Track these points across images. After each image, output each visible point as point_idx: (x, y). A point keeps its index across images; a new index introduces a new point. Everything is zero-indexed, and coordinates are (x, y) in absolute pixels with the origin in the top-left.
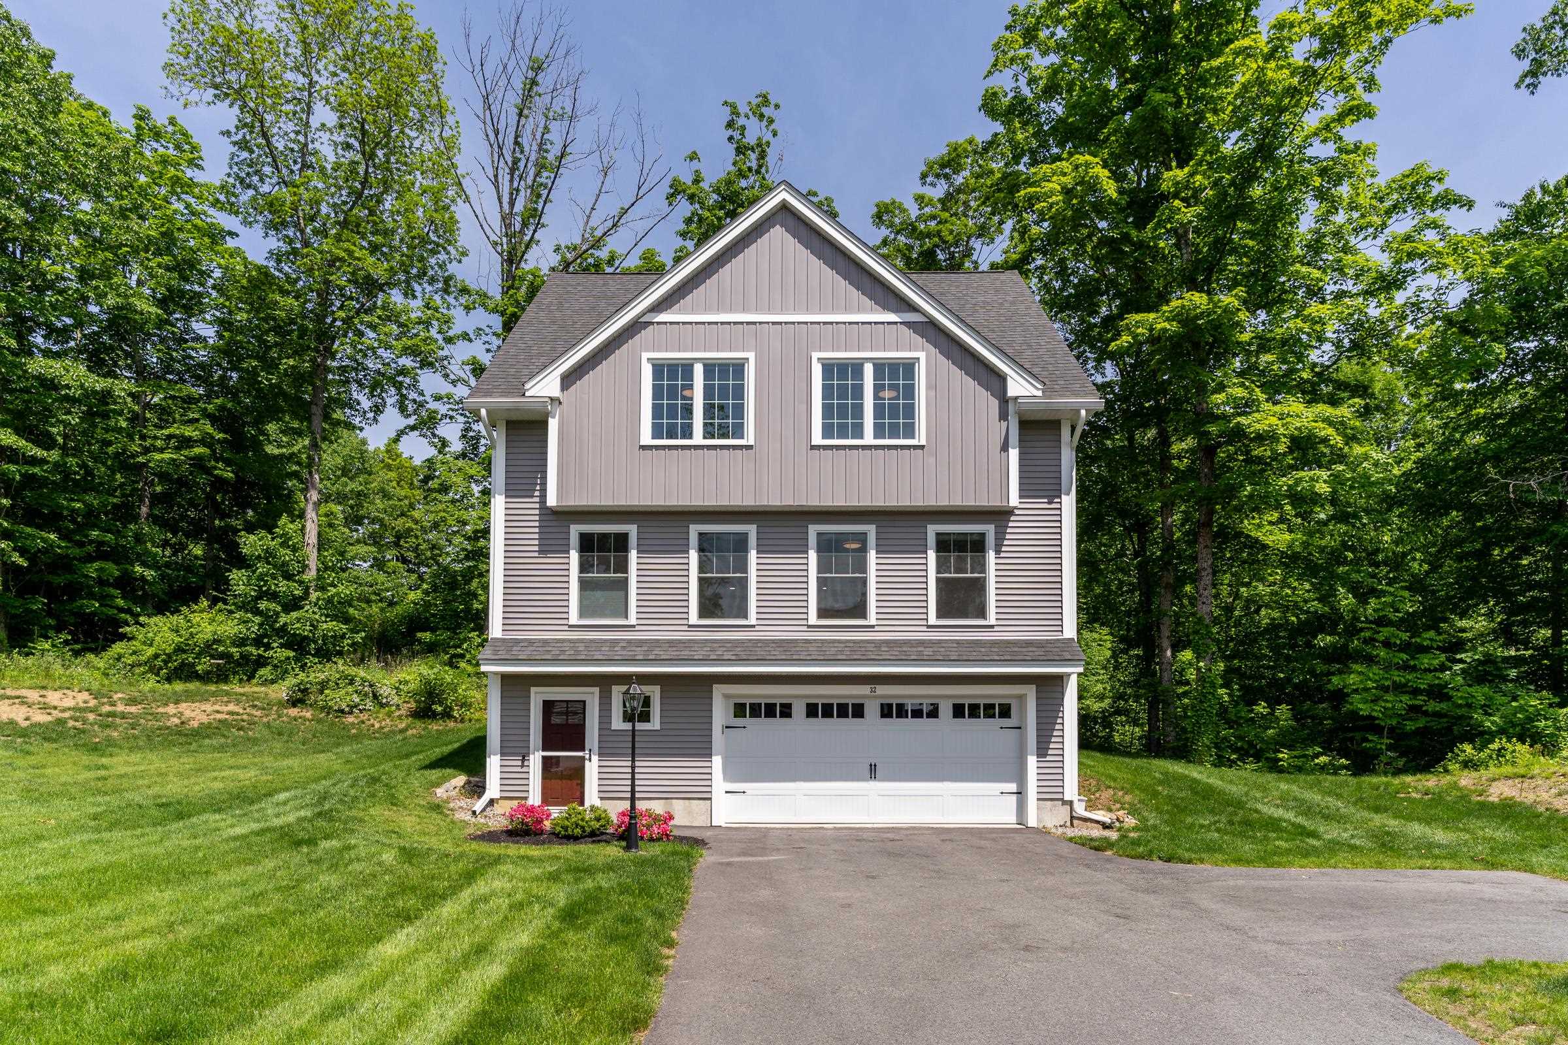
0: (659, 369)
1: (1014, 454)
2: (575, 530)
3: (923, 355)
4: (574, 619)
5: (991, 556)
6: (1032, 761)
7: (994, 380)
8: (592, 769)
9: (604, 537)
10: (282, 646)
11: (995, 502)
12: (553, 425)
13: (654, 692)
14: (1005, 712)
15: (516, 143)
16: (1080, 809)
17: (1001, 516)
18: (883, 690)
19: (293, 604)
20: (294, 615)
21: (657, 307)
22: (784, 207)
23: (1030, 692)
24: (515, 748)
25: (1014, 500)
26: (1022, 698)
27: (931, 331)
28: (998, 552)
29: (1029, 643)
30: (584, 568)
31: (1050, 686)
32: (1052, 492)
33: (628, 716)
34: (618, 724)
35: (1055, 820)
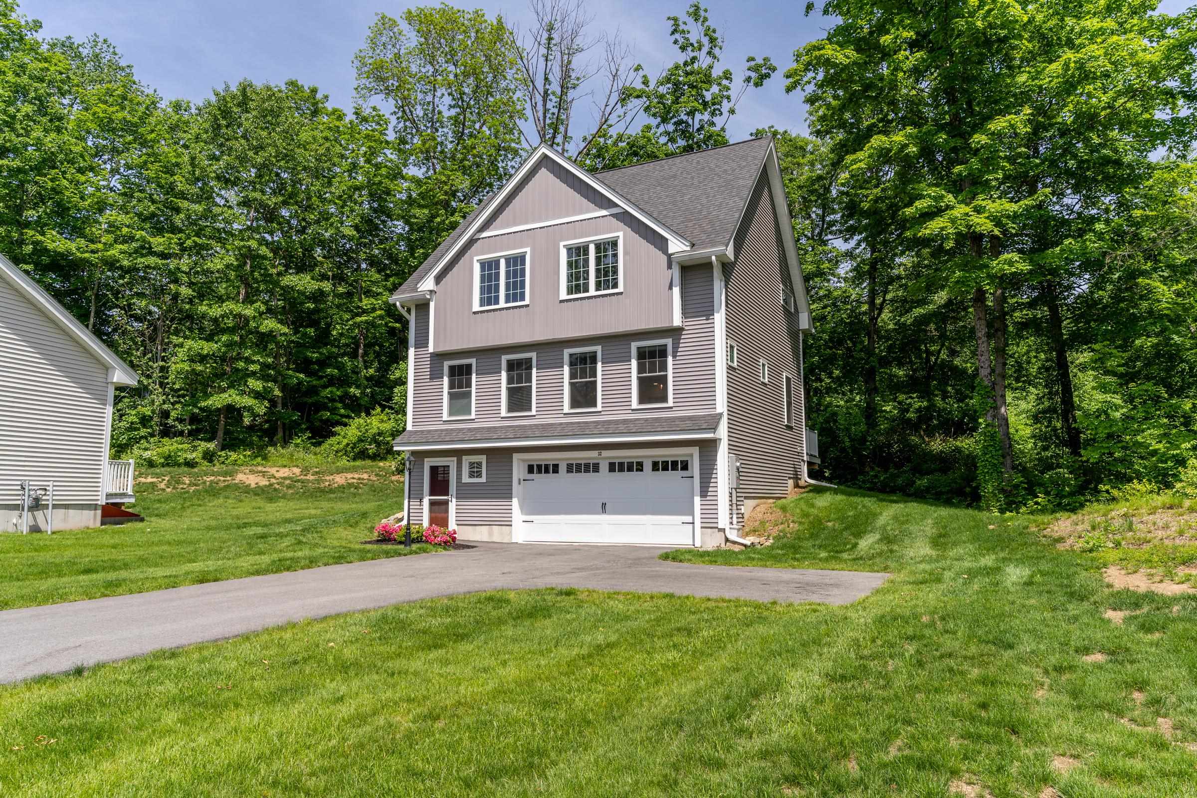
0: (484, 265)
1: (676, 291)
2: (447, 364)
3: (621, 234)
4: (445, 417)
5: (670, 359)
6: (697, 500)
7: (660, 243)
8: (452, 506)
9: (461, 367)
11: (663, 324)
12: (432, 305)
13: (483, 459)
14: (683, 466)
16: (733, 536)
17: (676, 332)
18: (605, 453)
21: (482, 228)
22: (545, 157)
23: (695, 451)
24: (416, 495)
25: (677, 321)
26: (691, 455)
27: (625, 218)
28: (674, 356)
29: (690, 418)
30: (451, 386)
31: (708, 448)
32: (708, 312)
33: (471, 475)
34: (466, 479)
35: (713, 542)
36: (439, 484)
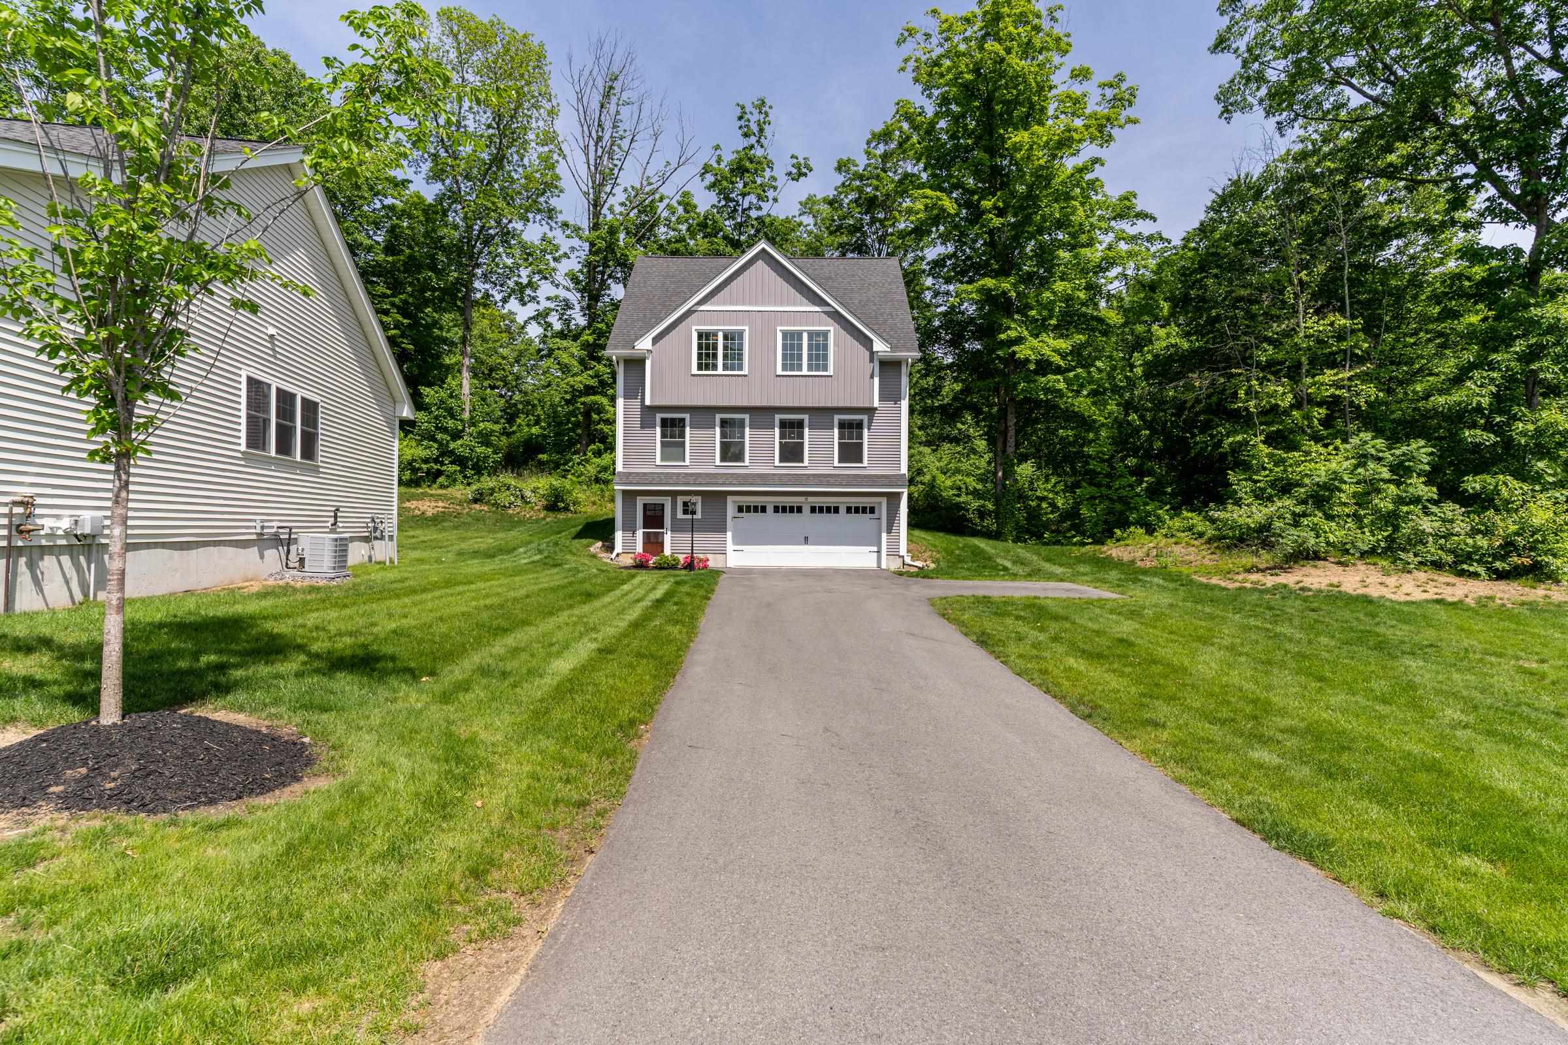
0: (701, 334)
1: (876, 380)
2: (659, 416)
3: (832, 329)
4: (658, 462)
5: (865, 431)
6: (884, 536)
7: (867, 342)
8: (667, 538)
9: (673, 420)
10: (451, 463)
11: (867, 405)
12: (648, 363)
13: (698, 500)
14: (872, 510)
15: (599, 125)
16: (908, 560)
17: (871, 411)
18: (811, 499)
19: (456, 435)
20: (459, 442)
21: (700, 303)
22: (763, 250)
23: (884, 501)
24: (630, 528)
25: (876, 404)
26: (880, 503)
27: (836, 316)
28: (869, 429)
29: (883, 476)
30: (663, 435)
31: (894, 498)
32: (897, 399)
33: (685, 512)
34: (680, 515)
35: (895, 565)
36: (654, 518)
